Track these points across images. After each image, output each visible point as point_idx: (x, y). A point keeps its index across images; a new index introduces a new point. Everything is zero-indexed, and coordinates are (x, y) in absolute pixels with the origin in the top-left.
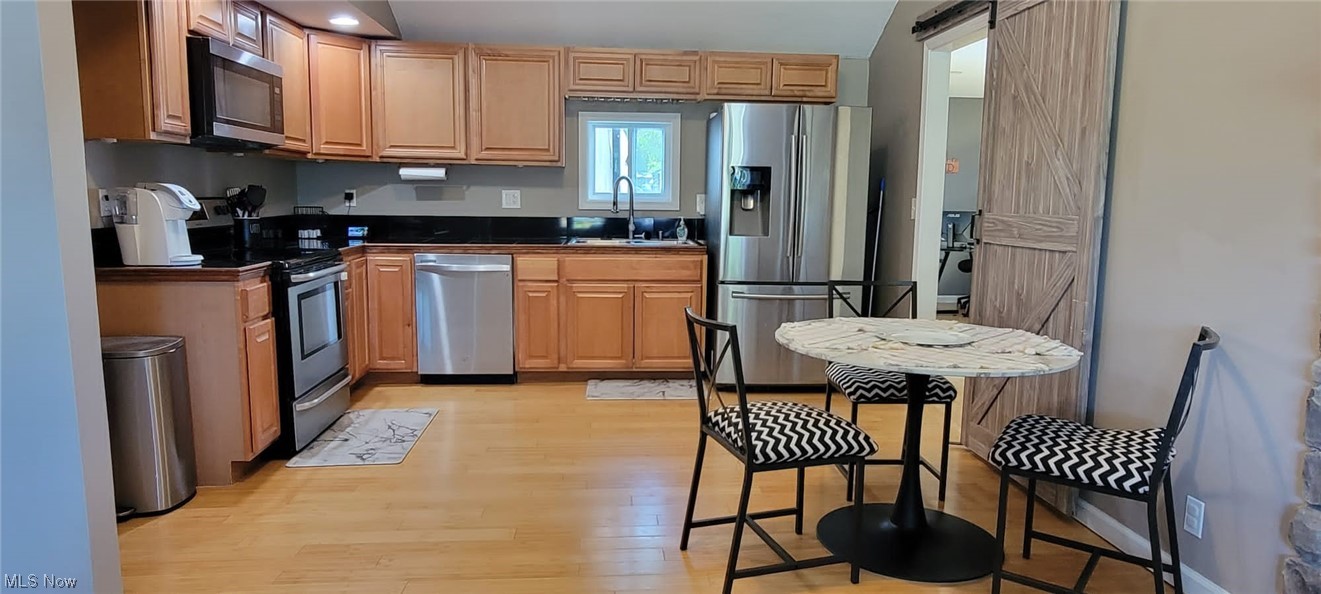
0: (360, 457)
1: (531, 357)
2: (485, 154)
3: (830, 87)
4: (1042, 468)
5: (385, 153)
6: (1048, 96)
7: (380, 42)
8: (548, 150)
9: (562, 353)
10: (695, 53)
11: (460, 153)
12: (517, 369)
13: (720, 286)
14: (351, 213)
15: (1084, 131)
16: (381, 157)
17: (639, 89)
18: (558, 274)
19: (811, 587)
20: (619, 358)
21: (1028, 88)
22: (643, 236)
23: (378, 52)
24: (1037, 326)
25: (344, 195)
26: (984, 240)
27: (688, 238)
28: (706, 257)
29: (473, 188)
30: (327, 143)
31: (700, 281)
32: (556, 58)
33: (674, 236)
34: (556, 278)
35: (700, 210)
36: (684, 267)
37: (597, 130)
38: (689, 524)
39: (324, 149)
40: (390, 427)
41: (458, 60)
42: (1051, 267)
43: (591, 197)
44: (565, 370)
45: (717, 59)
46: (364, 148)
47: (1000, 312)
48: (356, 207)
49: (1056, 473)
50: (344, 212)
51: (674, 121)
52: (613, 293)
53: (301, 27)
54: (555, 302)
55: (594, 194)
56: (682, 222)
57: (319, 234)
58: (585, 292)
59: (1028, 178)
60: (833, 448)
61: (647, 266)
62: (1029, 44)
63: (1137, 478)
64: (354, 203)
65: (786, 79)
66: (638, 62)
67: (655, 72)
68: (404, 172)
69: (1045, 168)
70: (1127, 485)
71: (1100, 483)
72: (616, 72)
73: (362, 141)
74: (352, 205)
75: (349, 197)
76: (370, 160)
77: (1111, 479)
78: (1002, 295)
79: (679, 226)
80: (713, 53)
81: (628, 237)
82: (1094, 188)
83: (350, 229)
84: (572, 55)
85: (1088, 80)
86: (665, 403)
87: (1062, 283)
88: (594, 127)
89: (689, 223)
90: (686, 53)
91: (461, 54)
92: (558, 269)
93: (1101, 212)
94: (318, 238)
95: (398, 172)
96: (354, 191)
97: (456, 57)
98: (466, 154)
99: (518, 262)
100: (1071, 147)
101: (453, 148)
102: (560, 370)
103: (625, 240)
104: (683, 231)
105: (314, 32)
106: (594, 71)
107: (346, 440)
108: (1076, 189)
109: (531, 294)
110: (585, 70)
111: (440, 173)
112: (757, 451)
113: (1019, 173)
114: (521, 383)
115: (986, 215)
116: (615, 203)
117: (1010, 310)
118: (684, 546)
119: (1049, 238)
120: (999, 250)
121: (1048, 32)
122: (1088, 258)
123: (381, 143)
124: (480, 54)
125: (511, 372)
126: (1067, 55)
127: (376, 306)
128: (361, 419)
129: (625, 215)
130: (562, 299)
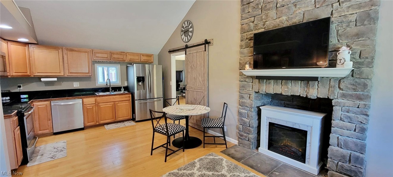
0: (52, 158)
1: (89, 122)
2: (70, 74)
3: (152, 60)
4: (209, 126)
5: (35, 75)
6: (197, 67)
7: (32, 45)
8: (89, 73)
9: (97, 120)
10: (124, 52)
11: (62, 74)
12: (85, 126)
13: (136, 101)
14: (20, 91)
15: (204, 73)
16: (34, 76)
17: (111, 59)
18: (95, 102)
19: (178, 154)
20: (112, 119)
21: (193, 65)
22: (113, 91)
23: (32, 48)
24: (199, 104)
25: (17, 86)
26: (187, 90)
27: (124, 91)
28: (131, 95)
29: (64, 83)
30: (15, 73)
31: (130, 100)
32: (90, 52)
33: (121, 91)
34: (95, 103)
35: (126, 85)
36: (126, 97)
37: (99, 68)
38: (152, 150)
39: (14, 74)
40: (54, 148)
41: (60, 51)
42: (200, 94)
43: (99, 83)
44: (98, 124)
45: (129, 54)
46: (28, 73)
47: (191, 101)
48: (22, 89)
49: (211, 126)
50: (18, 91)
51: (119, 66)
52: (109, 104)
53: (5, 40)
54: (95, 108)
55: (99, 82)
56: (122, 88)
57: (9, 98)
58: (102, 105)
59: (195, 80)
60: (180, 130)
61: (117, 98)
62: (193, 59)
63: (222, 125)
64: (21, 88)
65: (143, 58)
66: (111, 54)
67: (115, 56)
68: (42, 79)
69: (197, 79)
70: (220, 126)
71: (217, 127)
72: (106, 56)
73: (27, 71)
74: (21, 89)
75: (20, 87)
76: (30, 76)
77: (219, 126)
78: (191, 99)
79: (121, 88)
80: (128, 53)
81: (109, 92)
82: (206, 82)
83: (21, 96)
84: (94, 51)
85: (204, 66)
86: (126, 127)
87: (202, 96)
88: (98, 67)
89: (124, 87)
90: (122, 52)
91: (61, 49)
92: (95, 101)
93: (207, 86)
94: (9, 99)
95: (41, 79)
96: (21, 85)
97: (59, 50)
98: (64, 74)
99: (84, 100)
100: (202, 76)
101: (60, 73)
102: (97, 124)
103: (109, 93)
104: (123, 90)
105: (9, 41)
106: (100, 55)
107: (42, 155)
108: (203, 82)
109: (88, 108)
110: (98, 55)
111: (56, 79)
112: (169, 133)
113: (193, 79)
114: (85, 129)
115: (187, 85)
116: (107, 84)
117: (193, 101)
118: (151, 154)
119: (199, 90)
120: (190, 91)
121: (196, 57)
122: (206, 93)
123: (34, 72)
124: (67, 50)
125: (83, 127)
126: (200, 61)
127: (37, 117)
128: (42, 148)
129: (108, 87)
130: (97, 108)
